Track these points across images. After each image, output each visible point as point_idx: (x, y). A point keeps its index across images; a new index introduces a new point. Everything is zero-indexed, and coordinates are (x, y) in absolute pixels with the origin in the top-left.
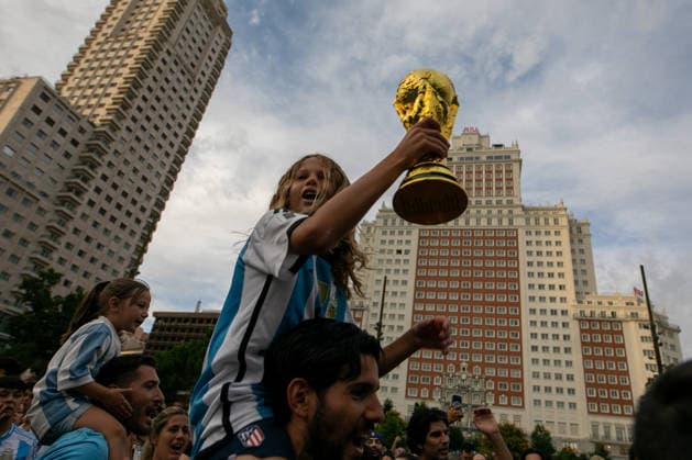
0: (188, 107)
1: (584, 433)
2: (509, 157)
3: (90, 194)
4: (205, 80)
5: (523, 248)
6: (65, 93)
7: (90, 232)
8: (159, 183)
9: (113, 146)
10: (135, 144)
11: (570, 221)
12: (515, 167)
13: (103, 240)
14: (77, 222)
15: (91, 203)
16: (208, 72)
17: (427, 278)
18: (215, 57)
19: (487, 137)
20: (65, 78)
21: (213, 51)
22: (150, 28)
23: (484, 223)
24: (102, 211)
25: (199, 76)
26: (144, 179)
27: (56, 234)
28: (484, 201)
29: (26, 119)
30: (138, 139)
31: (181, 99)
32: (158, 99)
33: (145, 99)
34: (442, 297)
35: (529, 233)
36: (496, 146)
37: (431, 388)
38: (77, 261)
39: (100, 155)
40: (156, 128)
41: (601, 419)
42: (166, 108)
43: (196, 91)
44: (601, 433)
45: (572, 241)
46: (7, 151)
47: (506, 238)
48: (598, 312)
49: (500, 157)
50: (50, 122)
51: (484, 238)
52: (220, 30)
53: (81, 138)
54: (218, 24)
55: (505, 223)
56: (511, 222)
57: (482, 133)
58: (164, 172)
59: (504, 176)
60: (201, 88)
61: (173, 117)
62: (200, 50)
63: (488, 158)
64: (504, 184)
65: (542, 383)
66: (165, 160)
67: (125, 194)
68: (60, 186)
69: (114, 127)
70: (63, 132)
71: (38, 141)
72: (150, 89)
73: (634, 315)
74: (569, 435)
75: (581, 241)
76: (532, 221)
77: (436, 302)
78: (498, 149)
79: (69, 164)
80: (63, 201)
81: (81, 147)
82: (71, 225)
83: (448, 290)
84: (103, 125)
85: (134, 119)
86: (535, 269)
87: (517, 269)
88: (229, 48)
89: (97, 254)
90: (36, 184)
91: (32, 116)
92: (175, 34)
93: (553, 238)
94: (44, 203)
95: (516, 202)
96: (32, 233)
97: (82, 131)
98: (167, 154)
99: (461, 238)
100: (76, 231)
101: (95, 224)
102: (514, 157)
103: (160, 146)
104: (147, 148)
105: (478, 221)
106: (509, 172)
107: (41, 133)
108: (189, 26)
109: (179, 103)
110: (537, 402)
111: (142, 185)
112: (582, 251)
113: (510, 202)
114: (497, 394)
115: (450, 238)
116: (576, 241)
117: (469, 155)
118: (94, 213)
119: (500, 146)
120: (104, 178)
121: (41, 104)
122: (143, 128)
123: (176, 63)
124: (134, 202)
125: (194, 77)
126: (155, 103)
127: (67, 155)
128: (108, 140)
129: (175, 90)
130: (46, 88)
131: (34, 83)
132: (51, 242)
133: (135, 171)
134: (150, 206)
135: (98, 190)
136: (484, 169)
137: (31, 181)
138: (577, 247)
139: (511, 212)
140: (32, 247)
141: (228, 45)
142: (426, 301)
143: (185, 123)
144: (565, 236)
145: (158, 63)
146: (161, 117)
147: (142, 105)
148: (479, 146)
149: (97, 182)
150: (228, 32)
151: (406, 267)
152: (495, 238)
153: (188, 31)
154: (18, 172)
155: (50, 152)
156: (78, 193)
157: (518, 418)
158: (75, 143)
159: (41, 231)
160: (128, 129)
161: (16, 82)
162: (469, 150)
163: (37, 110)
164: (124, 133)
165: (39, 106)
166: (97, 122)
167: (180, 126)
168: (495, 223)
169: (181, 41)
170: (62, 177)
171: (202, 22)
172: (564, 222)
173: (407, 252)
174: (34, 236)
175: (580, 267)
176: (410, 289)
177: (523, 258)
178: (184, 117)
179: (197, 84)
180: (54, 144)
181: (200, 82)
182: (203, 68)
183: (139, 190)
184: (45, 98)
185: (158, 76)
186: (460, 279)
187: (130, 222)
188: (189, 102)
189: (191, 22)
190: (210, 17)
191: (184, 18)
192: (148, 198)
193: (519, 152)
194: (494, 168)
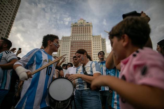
0: (12, 12)
2: (89, 25)
4: (15, 5)
5: (92, 44)
11: (102, 39)
12: (91, 27)
17: (73, 51)
23: (84, 39)
25: (14, 3)
26: (1, 30)
28: (84, 35)
31: (9, 9)
32: (2, 9)
35: (94, 41)
40: (3, 17)
42: (5, 12)
45: (102, 43)
47: (89, 42)
51: (84, 42)
56: (90, 39)
57: (84, 20)
59: (89, 29)
60: (15, 7)
61: (7, 14)
63: (86, 25)
64: (89, 31)
75: (104, 43)
76: (94, 39)
78: (88, 23)
86: (95, 49)
87: (91, 49)
93: (98, 42)
95: (91, 35)
98: (7, 24)
99: (80, 43)
102: (91, 25)
112: (104, 45)
113: (90, 35)
115: (78, 43)
117: (81, 24)
125: (12, 4)
129: (7, 7)
136: (84, 28)
139: (90, 37)
144: (101, 42)
146: (4, 14)
148: (84, 23)
151: (68, 49)
152: (87, 42)
162: (81, 23)
167: (10, 16)
168: (87, 39)
172: (100, 39)
173: (68, 46)
175: (104, 48)
176: (69, 54)
177: (92, 46)
178: (11, 14)
179: (13, 6)
188: (12, 10)
192: (3, 34)
193: (92, 24)
194: (87, 27)
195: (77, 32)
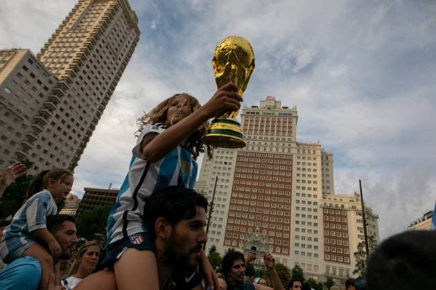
0: (112, 73)
1: (322, 271)
2: (290, 114)
3: (53, 119)
4: (123, 58)
5: (295, 166)
6: (42, 60)
7: (52, 140)
8: (93, 115)
9: (68, 92)
10: (80, 92)
11: (322, 153)
12: (294, 120)
13: (59, 145)
14: (44, 134)
15: (53, 124)
16: (125, 54)
17: (240, 179)
18: (129, 46)
19: (280, 102)
20: (43, 51)
21: (129, 42)
22: (93, 27)
23: (274, 150)
24: (59, 129)
25: (120, 56)
26: (85, 112)
27: (31, 140)
28: (275, 138)
29: (19, 74)
30: (82, 89)
31: (109, 68)
32: (95, 67)
33: (88, 66)
34: (248, 190)
35: (299, 158)
36: (284, 108)
37: (238, 240)
38: (43, 156)
39: (60, 96)
40: (93, 83)
41: (331, 264)
42: (99, 73)
43: (117, 64)
44: (331, 272)
45: (322, 164)
46: (7, 90)
47: (286, 159)
48: (334, 204)
49: (286, 114)
50: (33, 75)
51: (274, 159)
52: (133, 31)
53: (49, 86)
54: (132, 27)
55: (286, 151)
56: (289, 151)
57: (277, 100)
58: (96, 109)
59: (287, 125)
60: (120, 63)
61: (103, 78)
62: (121, 41)
63: (280, 114)
64: (287, 130)
65: (300, 241)
66: (97, 102)
67: (73, 120)
68: (35, 113)
69: (69, 81)
70: (39, 82)
71: (25, 86)
72: (91, 61)
73: (354, 207)
74: (313, 272)
75: (327, 164)
76: (301, 152)
77: (244, 192)
78: (285, 109)
79: (42, 100)
80: (37, 121)
81: (50, 91)
82: (40, 135)
83: (252, 187)
84: (63, 80)
85: (81, 78)
86: (301, 178)
87: (291, 177)
88: (138, 41)
89: (54, 153)
90: (22, 111)
91: (22, 72)
92: (108, 30)
93: (312, 162)
94: (26, 122)
95: (293, 140)
96: (18, 138)
97: (50, 82)
98: (98, 99)
99: (261, 158)
100: (43, 139)
101: (55, 136)
102: (294, 114)
103: (94, 94)
104: (87, 95)
105: (271, 149)
106: (290, 123)
107: (27, 82)
108: (116, 27)
109: (107, 70)
110: (297, 252)
111: (83, 115)
112: (327, 170)
113: (290, 140)
114: (275, 246)
116: (325, 164)
117: (269, 111)
118: (54, 129)
119: (287, 108)
120: (62, 110)
121: (28, 65)
122: (86, 83)
123: (107, 48)
124: (78, 125)
125: (116, 56)
126: (93, 69)
127: (41, 95)
128: (65, 88)
129: (105, 63)
130: (32, 56)
131: (25, 52)
132: (29, 144)
133: (80, 107)
134: (86, 127)
135: (57, 116)
136: (276, 120)
137: (19, 108)
138: (325, 167)
139: (290, 145)
140: (17, 146)
141: (137, 40)
142: (238, 192)
143: (110, 82)
144: (319, 161)
145: (97, 47)
146: (96, 78)
147: (86, 70)
148: (275, 107)
149: (57, 112)
150: (138, 32)
151: (229, 172)
152: (280, 159)
153: (115, 30)
154: (13, 103)
155: (32, 93)
156: (46, 117)
157: (285, 260)
158: (46, 88)
159: (23, 137)
160: (77, 83)
161: (14, 52)
162: (269, 109)
163: (25, 68)
164: (74, 85)
165: (27, 66)
166: (60, 78)
167: (107, 83)
168: (280, 150)
169: (111, 35)
170: (37, 108)
171: (123, 25)
172: (319, 153)
173: (230, 164)
174: (19, 140)
175: (326, 179)
176: (230, 184)
177: (295, 172)
178: (110, 78)
179: (118, 61)
180: (34, 88)
181: (120, 59)
182: (122, 52)
183: (81, 118)
184: (30, 62)
185: (96, 55)
186: (259, 181)
187: (74, 136)
188: (113, 70)
189: (117, 25)
190: (128, 22)
191: (113, 22)
192: (86, 123)
193: (296, 112)
194: (282, 120)
195: (256, 130)
